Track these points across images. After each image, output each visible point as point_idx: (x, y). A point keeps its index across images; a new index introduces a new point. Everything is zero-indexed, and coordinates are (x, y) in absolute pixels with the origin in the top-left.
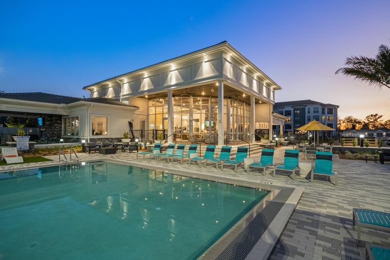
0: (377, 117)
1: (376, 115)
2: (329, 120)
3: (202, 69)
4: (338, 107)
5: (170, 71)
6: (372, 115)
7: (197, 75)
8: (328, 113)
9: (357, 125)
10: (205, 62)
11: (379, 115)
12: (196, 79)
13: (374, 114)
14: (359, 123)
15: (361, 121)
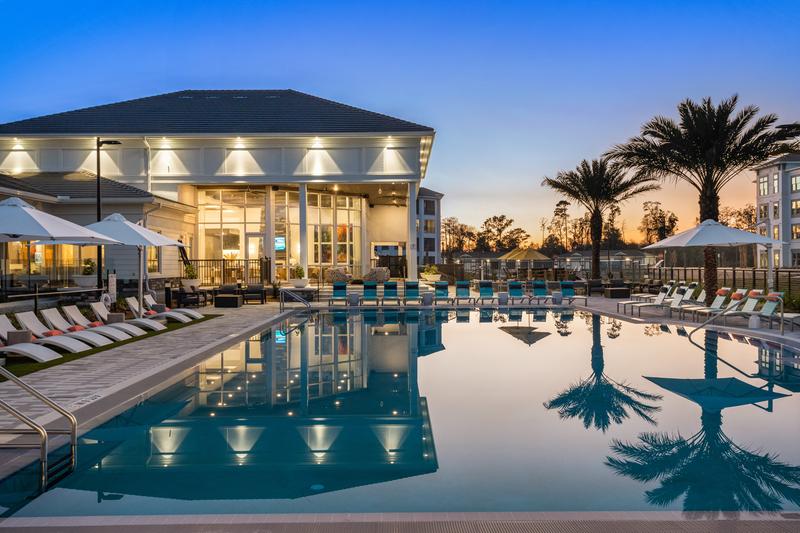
0: (505, 222)
1: (503, 217)
2: (426, 228)
3: (382, 159)
4: (442, 195)
5: (309, 149)
6: (495, 218)
7: (372, 168)
8: (426, 212)
9: (466, 239)
10: (388, 148)
11: (508, 218)
12: (370, 173)
13: (499, 216)
14: (470, 235)
15: (475, 233)
